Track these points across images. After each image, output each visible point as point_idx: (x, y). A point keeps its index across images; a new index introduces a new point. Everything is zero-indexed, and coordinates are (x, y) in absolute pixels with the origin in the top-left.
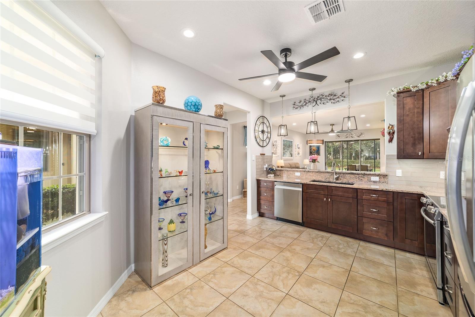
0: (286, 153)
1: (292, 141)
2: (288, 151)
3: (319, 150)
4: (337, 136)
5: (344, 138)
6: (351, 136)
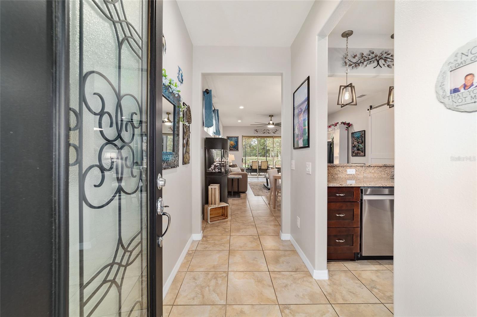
4: (256, 131)
5: (262, 133)
6: (268, 131)
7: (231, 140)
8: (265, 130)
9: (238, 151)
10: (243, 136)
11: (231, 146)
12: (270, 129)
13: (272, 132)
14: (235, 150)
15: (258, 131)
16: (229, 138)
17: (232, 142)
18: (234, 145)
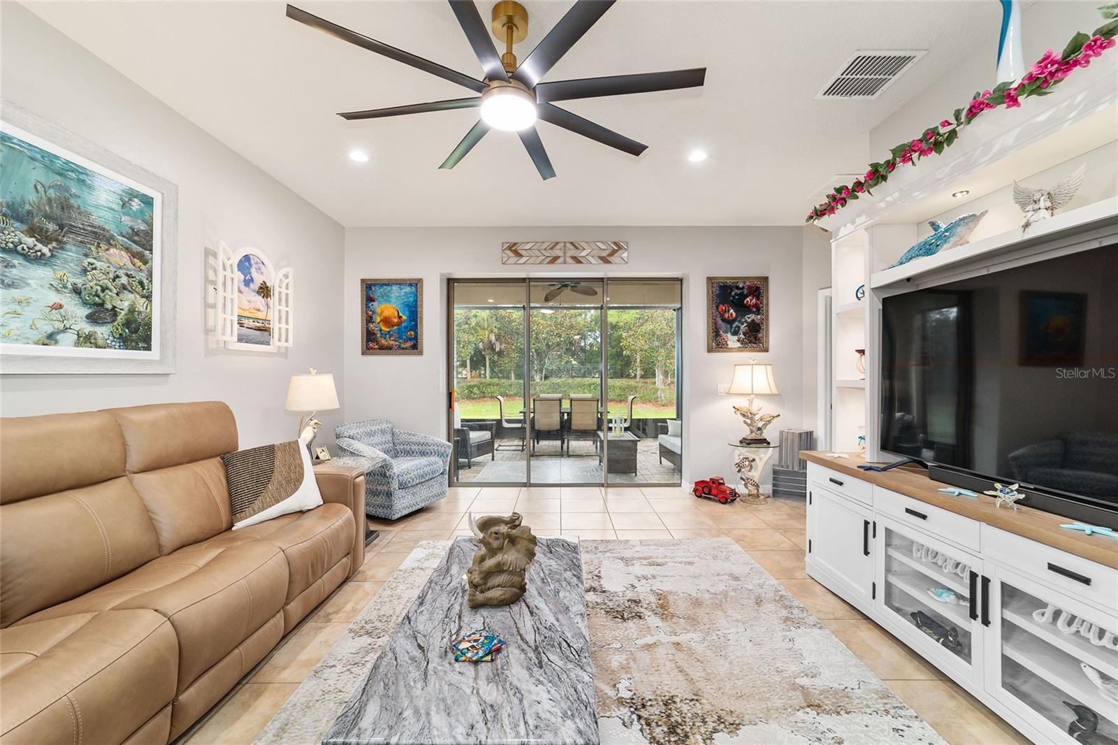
4: (510, 248)
5: (541, 263)
6: (573, 252)
7: (387, 297)
8: (560, 246)
9: (421, 353)
10: (451, 282)
11: (381, 330)
12: (586, 242)
13: (591, 254)
14: (406, 349)
15: (520, 252)
16: (375, 285)
17: (389, 307)
18: (399, 324)
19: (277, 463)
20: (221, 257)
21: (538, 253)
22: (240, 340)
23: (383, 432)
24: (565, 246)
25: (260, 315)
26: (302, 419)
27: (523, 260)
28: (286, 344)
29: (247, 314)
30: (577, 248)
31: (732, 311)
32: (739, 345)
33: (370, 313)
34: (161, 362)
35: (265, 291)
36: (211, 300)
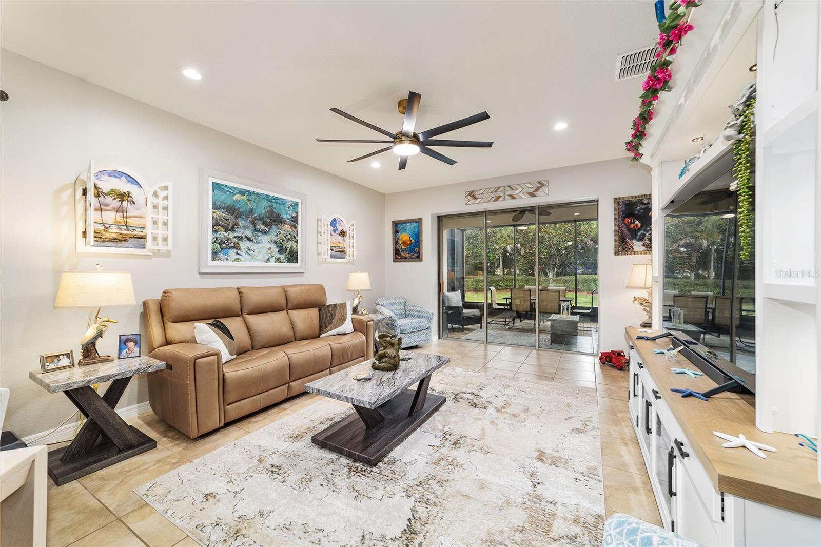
0: (244, 245)
1: (297, 204)
2: (265, 239)
3: (418, 242)
4: (470, 195)
5: (489, 201)
6: (510, 192)
7: (404, 230)
8: (501, 189)
9: (421, 260)
10: (440, 219)
11: (402, 248)
12: (518, 185)
13: (523, 192)
14: (414, 258)
15: (477, 196)
16: (398, 224)
17: (404, 236)
18: (410, 244)
19: (337, 312)
20: (323, 221)
21: (487, 196)
22: (332, 257)
23: (400, 304)
24: (504, 189)
25: (341, 245)
26: (356, 293)
27: (478, 200)
28: (353, 258)
29: (334, 245)
30: (512, 189)
31: (637, 222)
32: (644, 248)
33: (397, 239)
34: (301, 268)
35: (343, 234)
36: (320, 241)
